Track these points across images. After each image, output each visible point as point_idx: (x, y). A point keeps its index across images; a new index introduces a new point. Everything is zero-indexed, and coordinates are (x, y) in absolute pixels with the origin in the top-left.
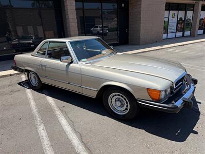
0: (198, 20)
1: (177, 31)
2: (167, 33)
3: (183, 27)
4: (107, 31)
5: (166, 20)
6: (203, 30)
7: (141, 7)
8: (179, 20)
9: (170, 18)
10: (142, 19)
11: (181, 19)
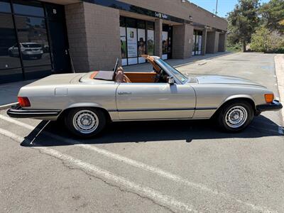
0: (161, 42)
1: (139, 55)
4: (42, 52)
5: (124, 39)
6: (166, 55)
7: (84, 18)
9: (129, 38)
10: (88, 35)
11: (141, 39)
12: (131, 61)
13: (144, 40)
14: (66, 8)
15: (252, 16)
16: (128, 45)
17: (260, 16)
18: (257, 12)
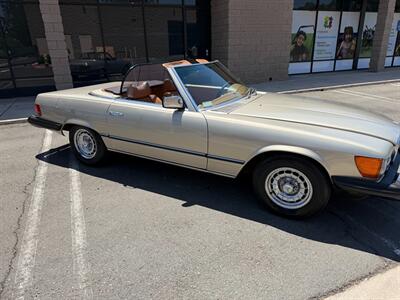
1: (339, 56)
2: (312, 61)
3: (353, 48)
5: (309, 31)
8: (342, 31)
9: (320, 28)
11: (349, 30)
12: (318, 67)
13: (355, 31)
16: (317, 40)
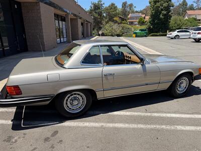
7: (40, 13)
14: (22, 5)
15: (100, 14)
17: (105, 15)
18: (103, 12)
